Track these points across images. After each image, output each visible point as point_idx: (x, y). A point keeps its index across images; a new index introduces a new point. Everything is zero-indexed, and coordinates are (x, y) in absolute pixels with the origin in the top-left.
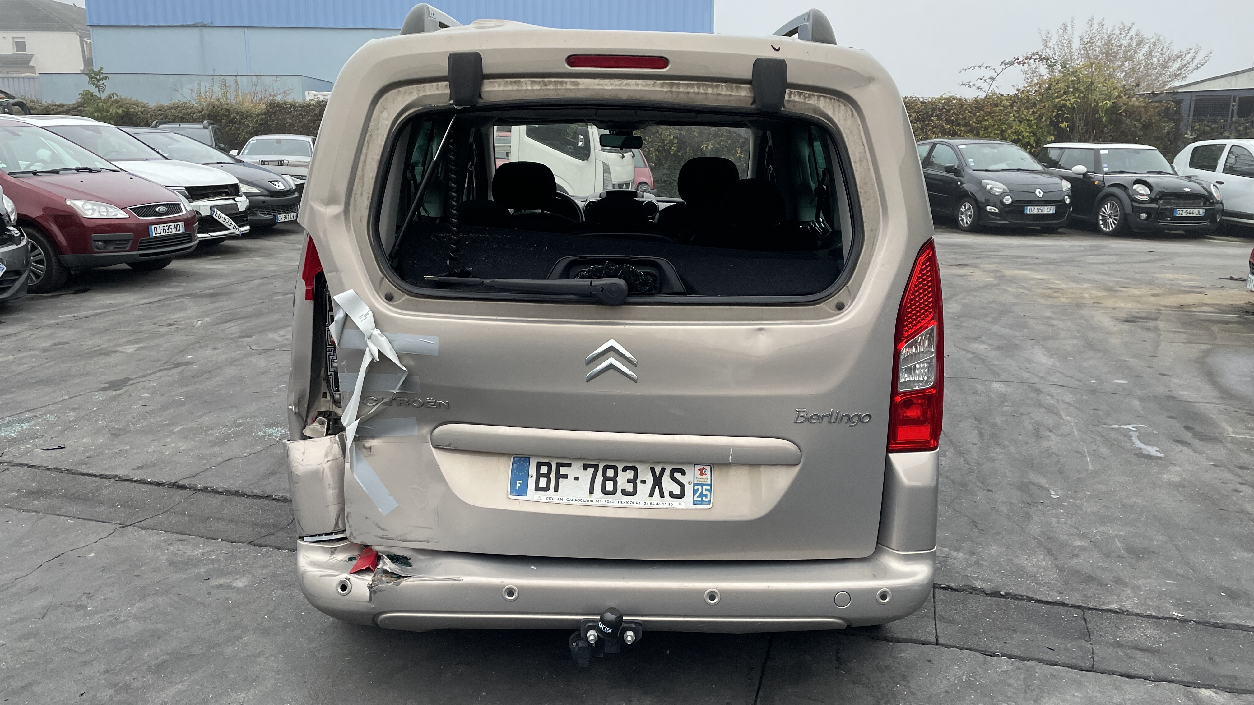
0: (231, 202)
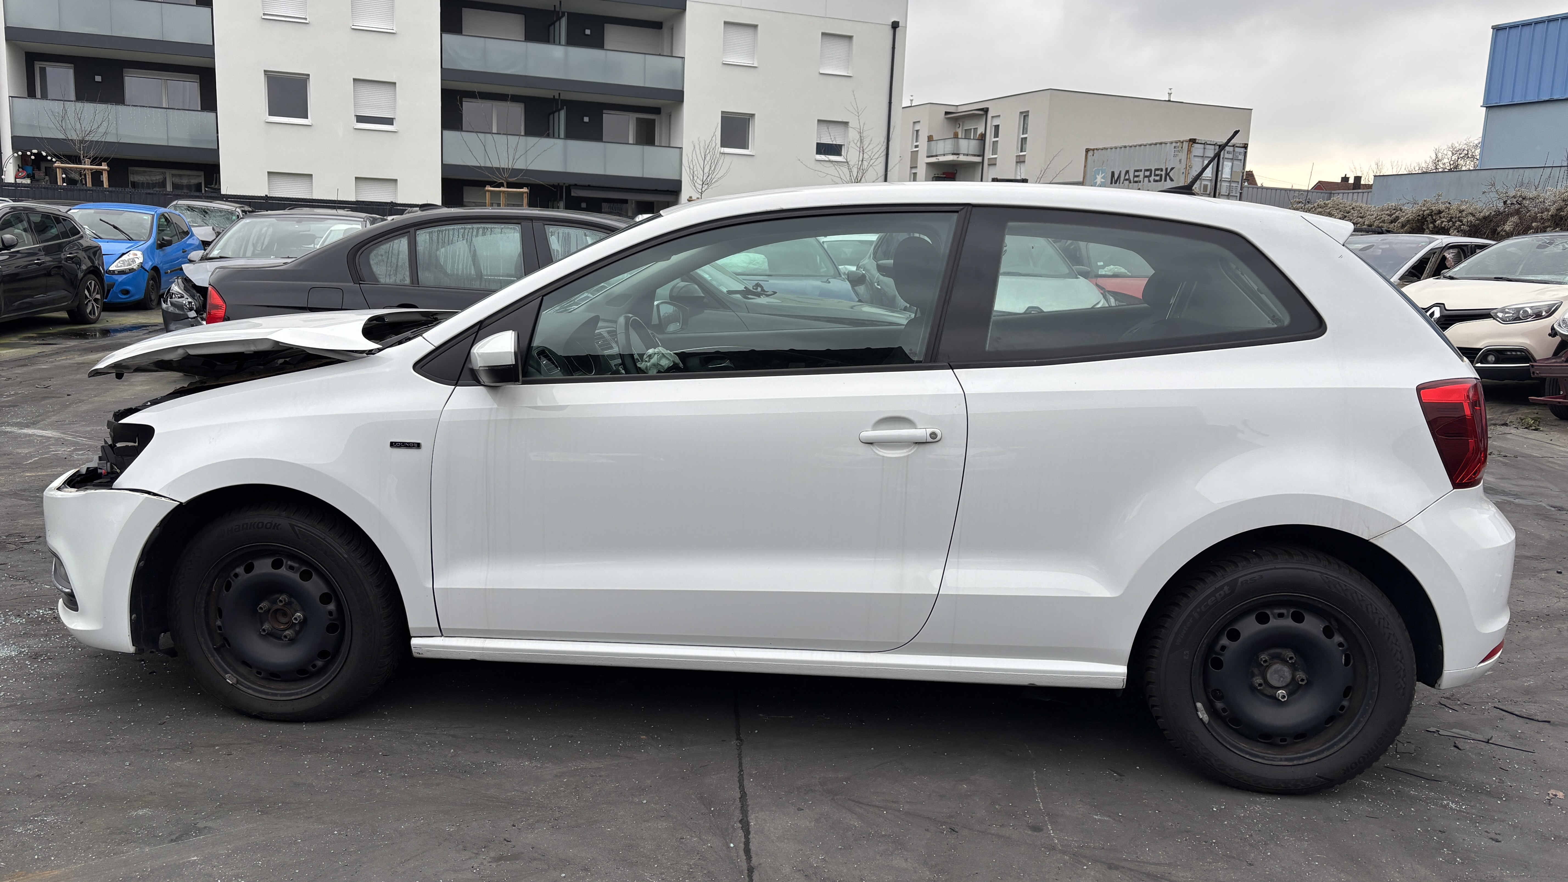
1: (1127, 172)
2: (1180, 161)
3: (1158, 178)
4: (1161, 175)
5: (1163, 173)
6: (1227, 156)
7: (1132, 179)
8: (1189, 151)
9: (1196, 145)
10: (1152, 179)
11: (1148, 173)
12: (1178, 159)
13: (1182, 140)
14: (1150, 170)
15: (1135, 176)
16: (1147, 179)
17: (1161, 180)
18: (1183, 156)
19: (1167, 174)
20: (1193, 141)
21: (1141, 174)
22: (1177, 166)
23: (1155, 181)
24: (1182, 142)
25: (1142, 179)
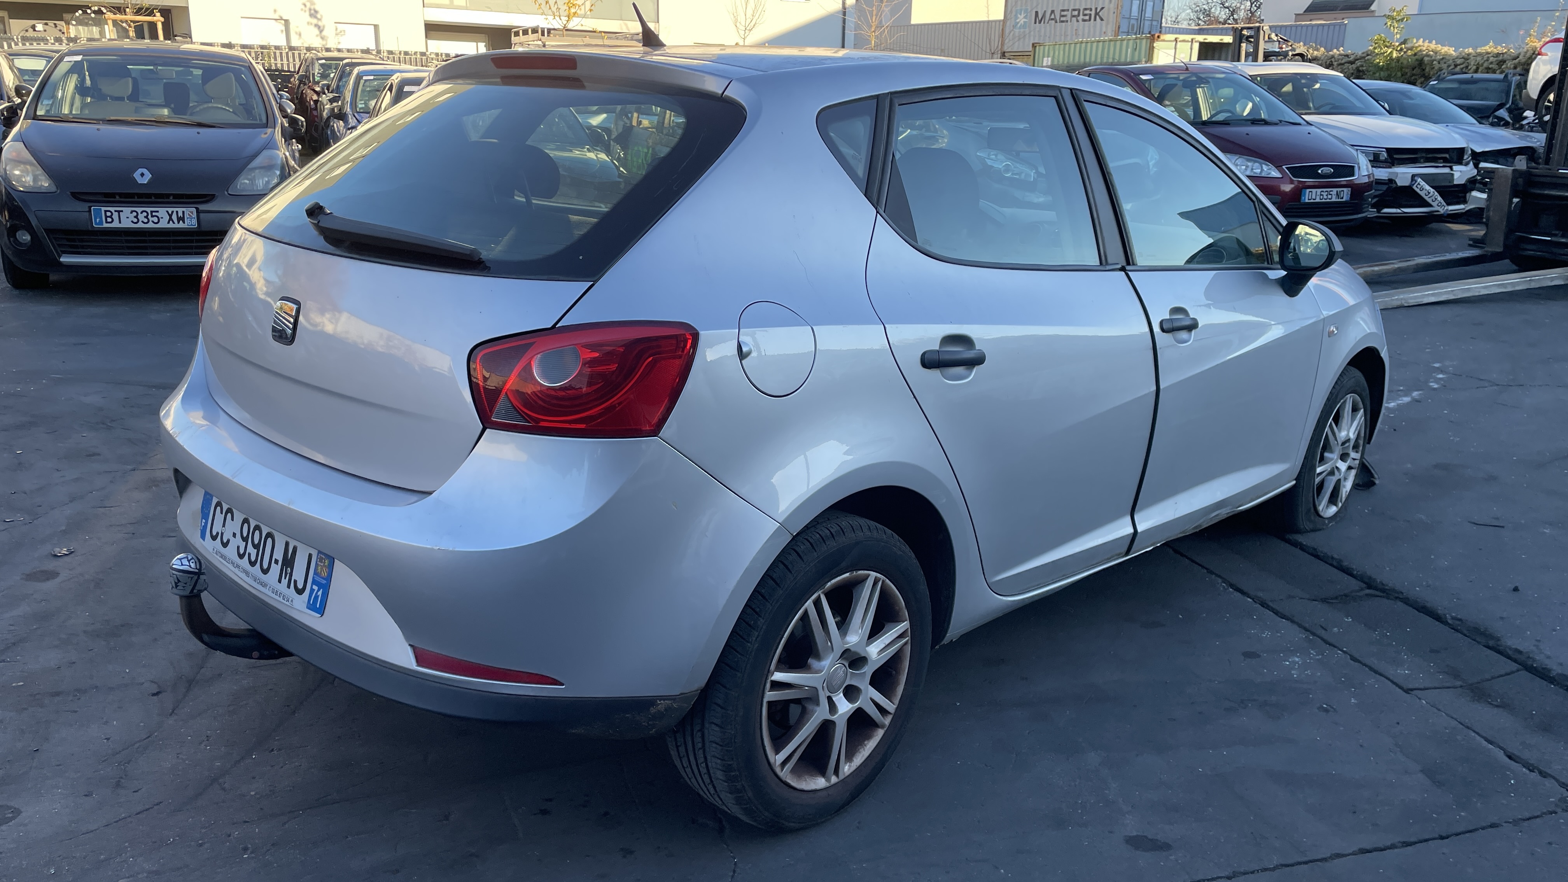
0: (1446, 170)
5: (1093, 13)
7: (1058, 18)
10: (1080, 18)
11: (1076, 13)
14: (1079, 10)
15: (1062, 16)
16: (1074, 19)
17: (1090, 20)
19: (1097, 14)
21: (1069, 14)
22: (1106, 6)
23: (1084, 20)
25: (1069, 18)
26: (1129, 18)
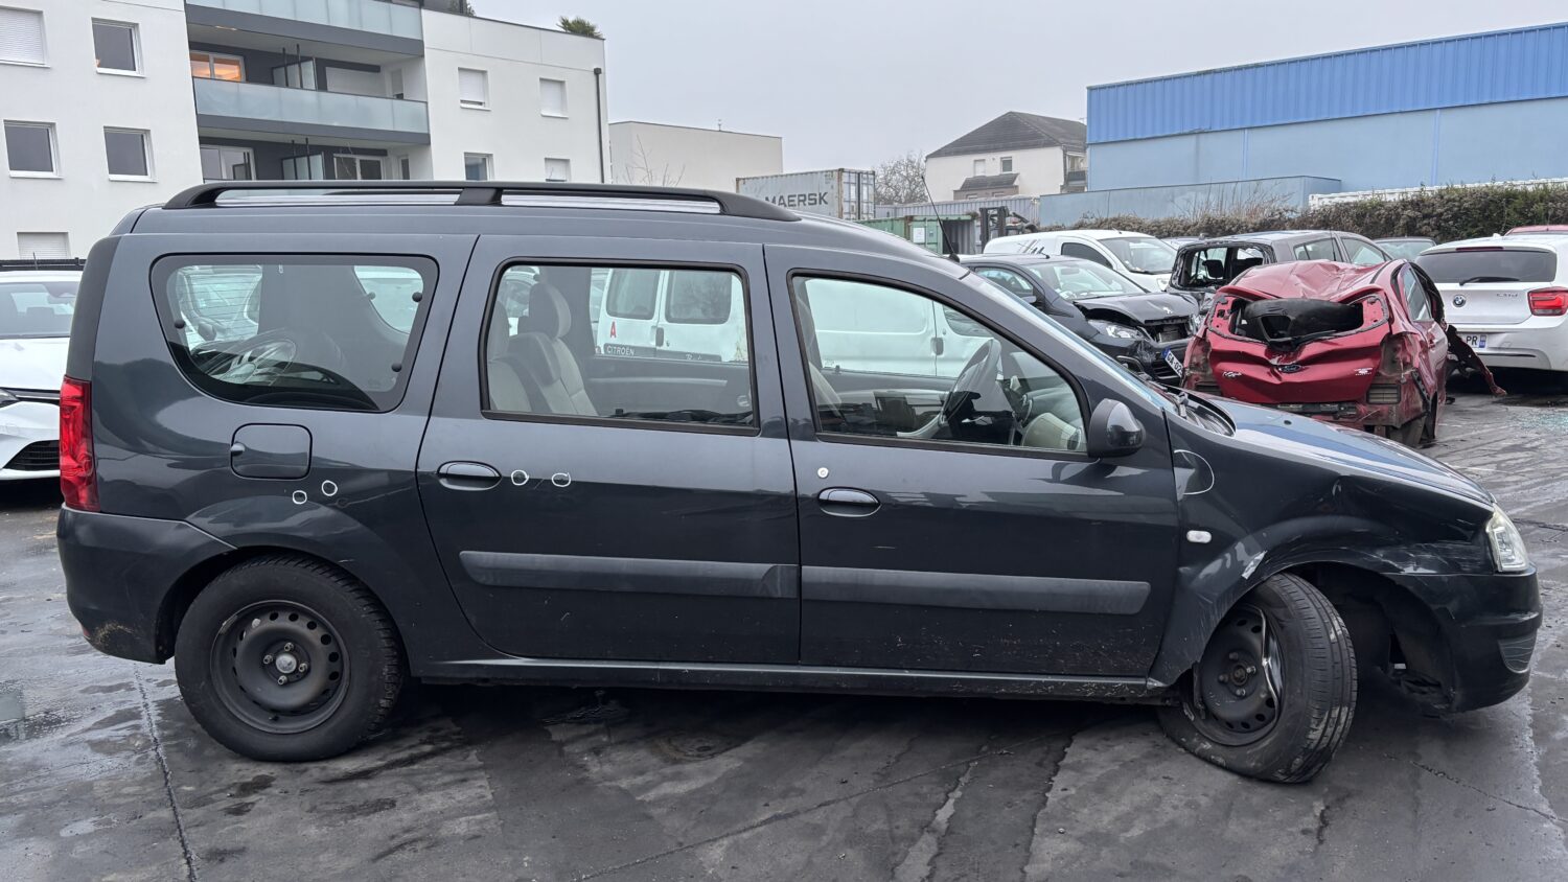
1: (781, 197)
2: (832, 187)
3: (813, 202)
4: (815, 200)
5: (818, 197)
6: (865, 182)
7: (787, 203)
8: (840, 178)
9: (844, 174)
10: (807, 202)
11: (802, 198)
12: (830, 185)
13: (832, 169)
14: (805, 196)
15: (789, 201)
16: (801, 203)
17: (815, 203)
18: (835, 182)
19: (821, 198)
20: (841, 171)
21: (796, 199)
22: (830, 191)
23: (810, 204)
24: (832, 172)
25: (796, 202)
26: (849, 201)
